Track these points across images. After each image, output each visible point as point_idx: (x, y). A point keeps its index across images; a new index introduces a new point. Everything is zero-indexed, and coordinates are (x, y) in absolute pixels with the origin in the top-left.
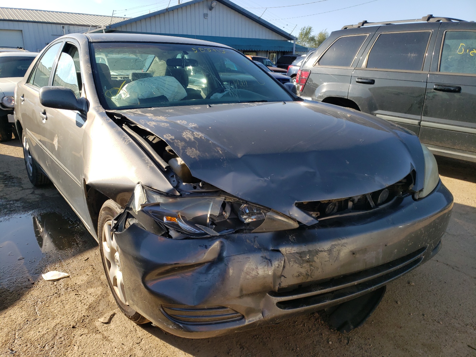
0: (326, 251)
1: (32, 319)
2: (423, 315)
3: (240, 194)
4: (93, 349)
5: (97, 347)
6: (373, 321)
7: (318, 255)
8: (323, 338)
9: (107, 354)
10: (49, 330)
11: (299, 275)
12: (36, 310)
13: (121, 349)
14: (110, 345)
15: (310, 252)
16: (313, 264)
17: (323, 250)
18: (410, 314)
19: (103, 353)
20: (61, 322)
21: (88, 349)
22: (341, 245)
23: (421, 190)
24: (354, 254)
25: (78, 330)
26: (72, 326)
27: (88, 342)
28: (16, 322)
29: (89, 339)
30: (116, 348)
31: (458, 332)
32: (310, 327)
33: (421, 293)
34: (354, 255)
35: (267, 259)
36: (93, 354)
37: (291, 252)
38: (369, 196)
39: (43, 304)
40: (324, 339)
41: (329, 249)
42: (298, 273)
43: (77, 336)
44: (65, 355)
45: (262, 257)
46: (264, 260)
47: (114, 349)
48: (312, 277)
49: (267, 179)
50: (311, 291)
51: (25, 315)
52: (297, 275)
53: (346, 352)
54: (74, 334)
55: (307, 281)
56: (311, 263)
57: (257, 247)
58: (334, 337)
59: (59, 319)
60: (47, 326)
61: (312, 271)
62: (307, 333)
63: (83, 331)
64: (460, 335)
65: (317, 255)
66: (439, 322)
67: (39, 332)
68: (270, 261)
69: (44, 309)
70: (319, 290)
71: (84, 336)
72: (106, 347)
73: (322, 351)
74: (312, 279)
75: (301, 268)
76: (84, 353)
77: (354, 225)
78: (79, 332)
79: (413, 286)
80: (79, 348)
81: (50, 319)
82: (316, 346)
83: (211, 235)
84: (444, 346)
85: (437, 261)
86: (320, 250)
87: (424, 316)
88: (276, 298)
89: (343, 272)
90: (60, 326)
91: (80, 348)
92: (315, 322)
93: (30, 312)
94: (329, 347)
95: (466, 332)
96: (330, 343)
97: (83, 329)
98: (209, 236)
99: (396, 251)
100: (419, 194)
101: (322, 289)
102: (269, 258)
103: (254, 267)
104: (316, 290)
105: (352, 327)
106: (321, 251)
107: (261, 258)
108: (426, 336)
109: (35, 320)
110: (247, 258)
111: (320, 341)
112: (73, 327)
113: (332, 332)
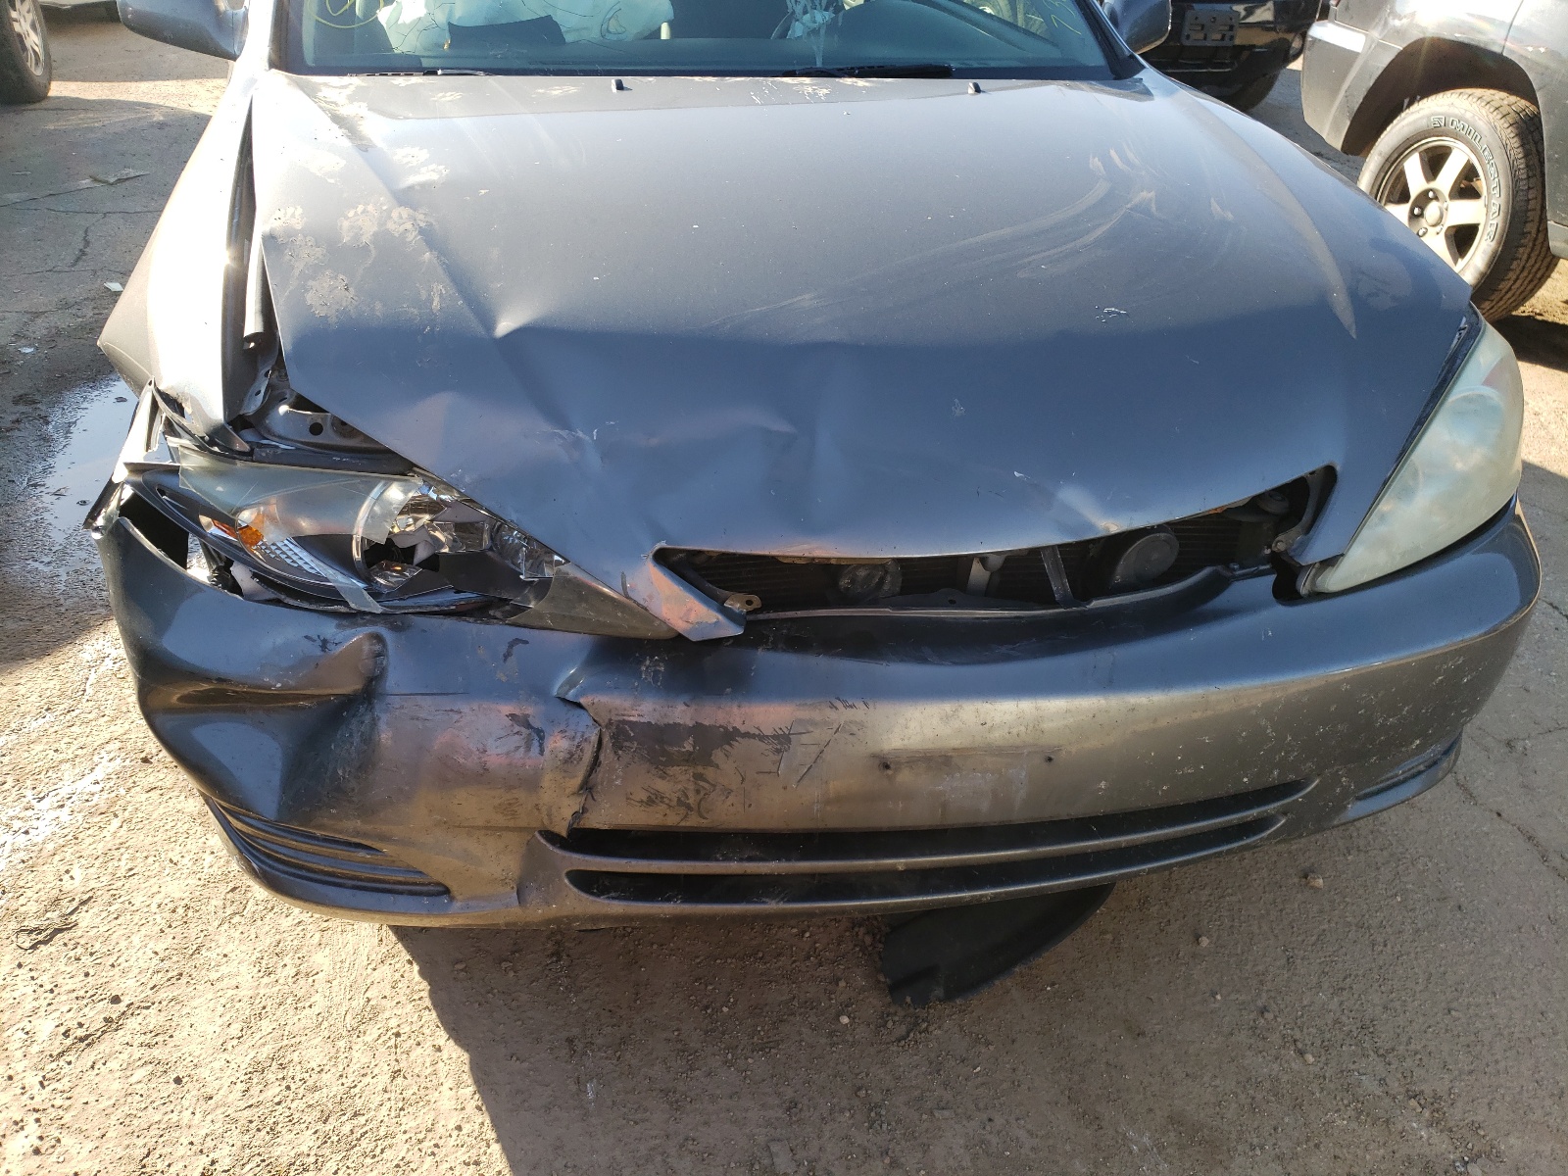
0: (767, 736)
1: (62, 707)
2: (1263, 1011)
3: (467, 479)
4: (156, 839)
5: (166, 838)
6: (1053, 985)
7: (731, 745)
8: (833, 996)
9: (179, 867)
10: (85, 751)
11: (653, 802)
12: (89, 683)
13: (223, 860)
14: (203, 839)
15: (698, 731)
16: (710, 773)
17: (757, 732)
18: (1214, 994)
19: (171, 861)
20: (125, 737)
21: (142, 838)
22: (835, 726)
23: (1330, 563)
24: (887, 767)
25: (151, 770)
26: (143, 755)
27: (154, 817)
28: (19, 706)
29: (162, 806)
30: (213, 853)
31: (1350, 1112)
32: (817, 945)
33: (1326, 926)
34: (890, 772)
35: (529, 726)
36: (145, 854)
37: (626, 718)
38: (1056, 555)
39: (115, 669)
40: (833, 1001)
41: (780, 732)
42: (648, 794)
43: (138, 789)
44: (77, 839)
45: (512, 716)
46: (517, 728)
47: (205, 856)
48: (705, 815)
49: (587, 438)
50: (707, 858)
51: (54, 691)
52: (645, 799)
53: (878, 1066)
54: (134, 782)
55: (683, 824)
56: (700, 769)
57: (504, 679)
58: (874, 1002)
59: (126, 726)
60: (85, 738)
61: (702, 793)
62: (794, 962)
63: (162, 776)
64: (1354, 1125)
65: (727, 747)
66: (1301, 1053)
67: (56, 751)
68: (538, 735)
69: (109, 684)
70: (741, 860)
71: (154, 794)
72: (189, 843)
73: (798, 1038)
74: (703, 821)
75: (663, 778)
76: (127, 845)
77: (923, 660)
78: (151, 779)
79: (1316, 890)
80: (121, 827)
81: (106, 718)
82: (792, 1018)
83: (352, 605)
84: (1251, 1145)
85: (1499, 815)
86: (743, 729)
87: (1263, 1016)
88: (567, 854)
89: (836, 819)
90: (118, 745)
91: (125, 827)
92: (846, 931)
93: (69, 684)
94: (831, 1034)
95: (1387, 1121)
96: (845, 1020)
97: (165, 770)
98: (342, 609)
99: (1103, 785)
100: (1316, 576)
101: (750, 859)
102: (536, 724)
103: (471, 746)
104: (727, 859)
105: (939, 992)
106: (747, 735)
107: (508, 722)
108: (1210, 1089)
109: (69, 712)
110: (452, 710)
111: (815, 1004)
112: (145, 760)
113: (879, 982)
